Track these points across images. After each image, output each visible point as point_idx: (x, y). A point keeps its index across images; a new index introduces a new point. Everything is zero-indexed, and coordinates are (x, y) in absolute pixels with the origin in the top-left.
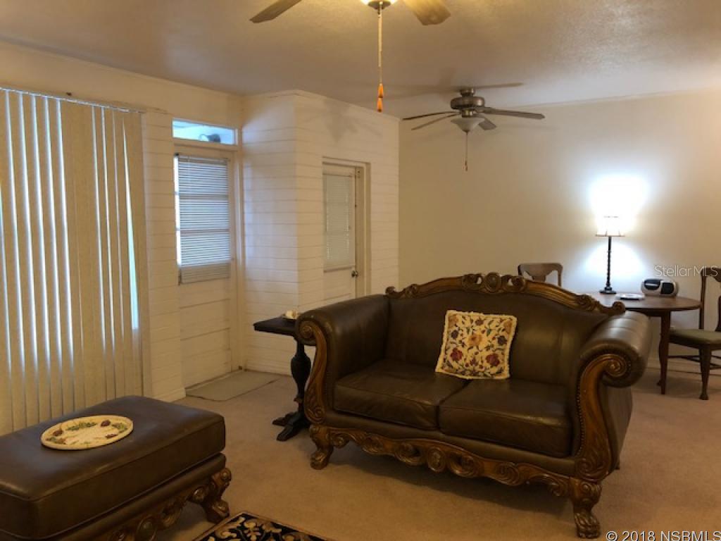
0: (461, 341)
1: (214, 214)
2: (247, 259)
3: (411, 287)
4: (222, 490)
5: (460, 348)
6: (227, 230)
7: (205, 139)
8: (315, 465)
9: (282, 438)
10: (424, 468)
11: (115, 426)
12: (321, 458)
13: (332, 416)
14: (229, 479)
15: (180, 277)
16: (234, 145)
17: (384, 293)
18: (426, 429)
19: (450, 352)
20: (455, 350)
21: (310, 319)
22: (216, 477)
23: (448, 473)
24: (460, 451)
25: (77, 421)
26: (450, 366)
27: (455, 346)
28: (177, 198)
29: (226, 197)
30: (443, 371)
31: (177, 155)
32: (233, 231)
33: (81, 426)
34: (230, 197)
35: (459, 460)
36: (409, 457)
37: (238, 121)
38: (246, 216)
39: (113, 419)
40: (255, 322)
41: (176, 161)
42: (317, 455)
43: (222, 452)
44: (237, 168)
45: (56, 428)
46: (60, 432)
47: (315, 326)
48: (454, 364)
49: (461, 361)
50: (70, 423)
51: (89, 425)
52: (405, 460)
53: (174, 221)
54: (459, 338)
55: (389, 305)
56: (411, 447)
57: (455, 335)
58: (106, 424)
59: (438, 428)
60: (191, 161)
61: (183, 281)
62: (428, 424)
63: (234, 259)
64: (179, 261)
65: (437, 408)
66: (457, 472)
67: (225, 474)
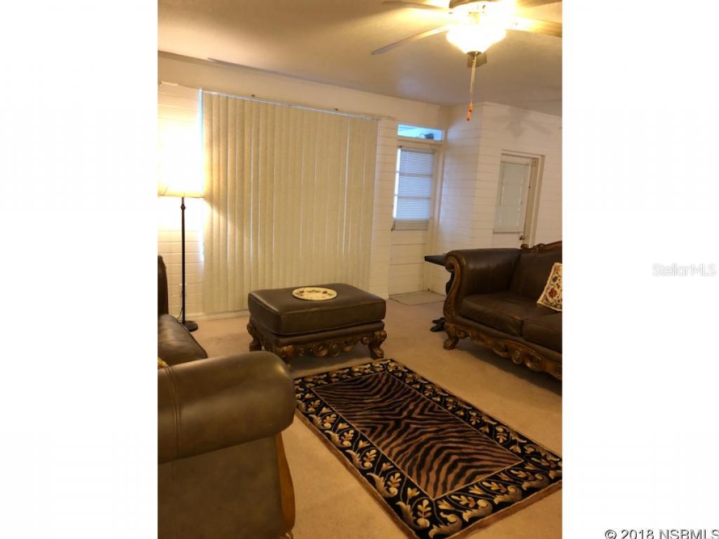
0: (557, 284)
1: (421, 187)
2: (441, 219)
3: (539, 245)
4: (381, 342)
5: (556, 289)
6: (429, 198)
7: (423, 137)
8: (445, 347)
9: (433, 330)
10: (509, 359)
11: (329, 294)
12: (450, 343)
13: (459, 318)
14: (385, 337)
15: (394, 226)
16: (441, 141)
17: (519, 248)
18: (514, 335)
19: (549, 291)
20: (552, 290)
21: (453, 256)
22: (377, 333)
23: (523, 365)
24: (533, 353)
25: (312, 289)
26: (547, 300)
27: (552, 287)
28: (397, 175)
29: (431, 176)
30: (542, 304)
31: (401, 147)
32: (433, 200)
33: (313, 291)
34: (434, 176)
35: (531, 359)
36: (501, 351)
37: (445, 125)
38: (443, 189)
39: (329, 291)
40: (426, 255)
41: (399, 151)
42: (447, 341)
43: (383, 320)
44: (441, 158)
45: (301, 290)
46: (303, 292)
47: (456, 261)
48: (550, 299)
49: (555, 298)
50: (309, 289)
51: (317, 292)
52: (497, 352)
53: (393, 189)
54: (557, 281)
55: (520, 256)
56: (503, 346)
57: (555, 279)
58: (325, 292)
59: (521, 335)
60: (410, 151)
61: (396, 228)
62: (514, 331)
63: (432, 218)
64: (395, 215)
65: (522, 322)
66: (528, 365)
67: (383, 334)
